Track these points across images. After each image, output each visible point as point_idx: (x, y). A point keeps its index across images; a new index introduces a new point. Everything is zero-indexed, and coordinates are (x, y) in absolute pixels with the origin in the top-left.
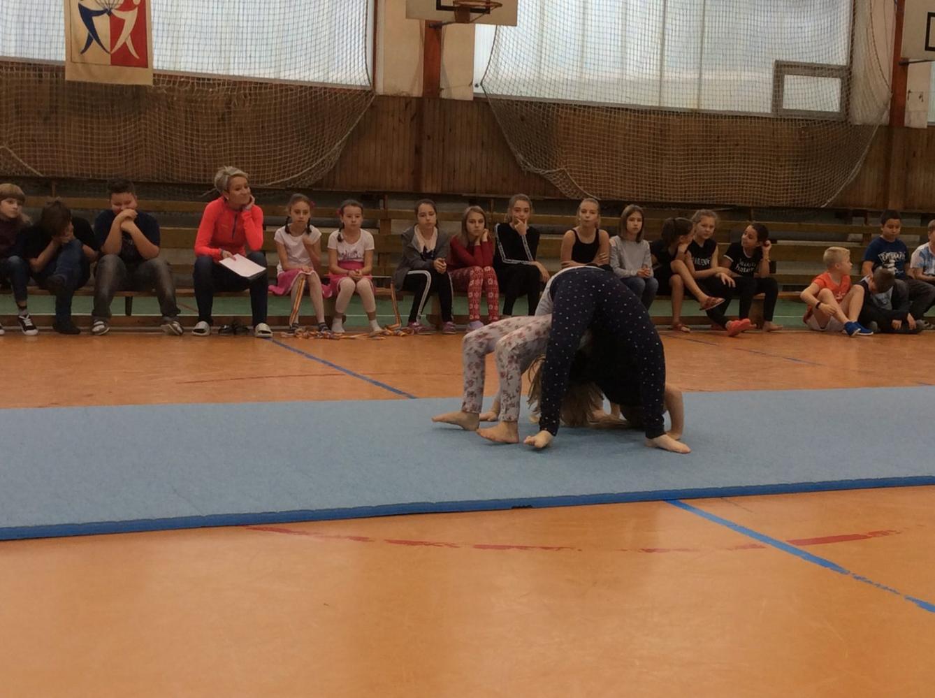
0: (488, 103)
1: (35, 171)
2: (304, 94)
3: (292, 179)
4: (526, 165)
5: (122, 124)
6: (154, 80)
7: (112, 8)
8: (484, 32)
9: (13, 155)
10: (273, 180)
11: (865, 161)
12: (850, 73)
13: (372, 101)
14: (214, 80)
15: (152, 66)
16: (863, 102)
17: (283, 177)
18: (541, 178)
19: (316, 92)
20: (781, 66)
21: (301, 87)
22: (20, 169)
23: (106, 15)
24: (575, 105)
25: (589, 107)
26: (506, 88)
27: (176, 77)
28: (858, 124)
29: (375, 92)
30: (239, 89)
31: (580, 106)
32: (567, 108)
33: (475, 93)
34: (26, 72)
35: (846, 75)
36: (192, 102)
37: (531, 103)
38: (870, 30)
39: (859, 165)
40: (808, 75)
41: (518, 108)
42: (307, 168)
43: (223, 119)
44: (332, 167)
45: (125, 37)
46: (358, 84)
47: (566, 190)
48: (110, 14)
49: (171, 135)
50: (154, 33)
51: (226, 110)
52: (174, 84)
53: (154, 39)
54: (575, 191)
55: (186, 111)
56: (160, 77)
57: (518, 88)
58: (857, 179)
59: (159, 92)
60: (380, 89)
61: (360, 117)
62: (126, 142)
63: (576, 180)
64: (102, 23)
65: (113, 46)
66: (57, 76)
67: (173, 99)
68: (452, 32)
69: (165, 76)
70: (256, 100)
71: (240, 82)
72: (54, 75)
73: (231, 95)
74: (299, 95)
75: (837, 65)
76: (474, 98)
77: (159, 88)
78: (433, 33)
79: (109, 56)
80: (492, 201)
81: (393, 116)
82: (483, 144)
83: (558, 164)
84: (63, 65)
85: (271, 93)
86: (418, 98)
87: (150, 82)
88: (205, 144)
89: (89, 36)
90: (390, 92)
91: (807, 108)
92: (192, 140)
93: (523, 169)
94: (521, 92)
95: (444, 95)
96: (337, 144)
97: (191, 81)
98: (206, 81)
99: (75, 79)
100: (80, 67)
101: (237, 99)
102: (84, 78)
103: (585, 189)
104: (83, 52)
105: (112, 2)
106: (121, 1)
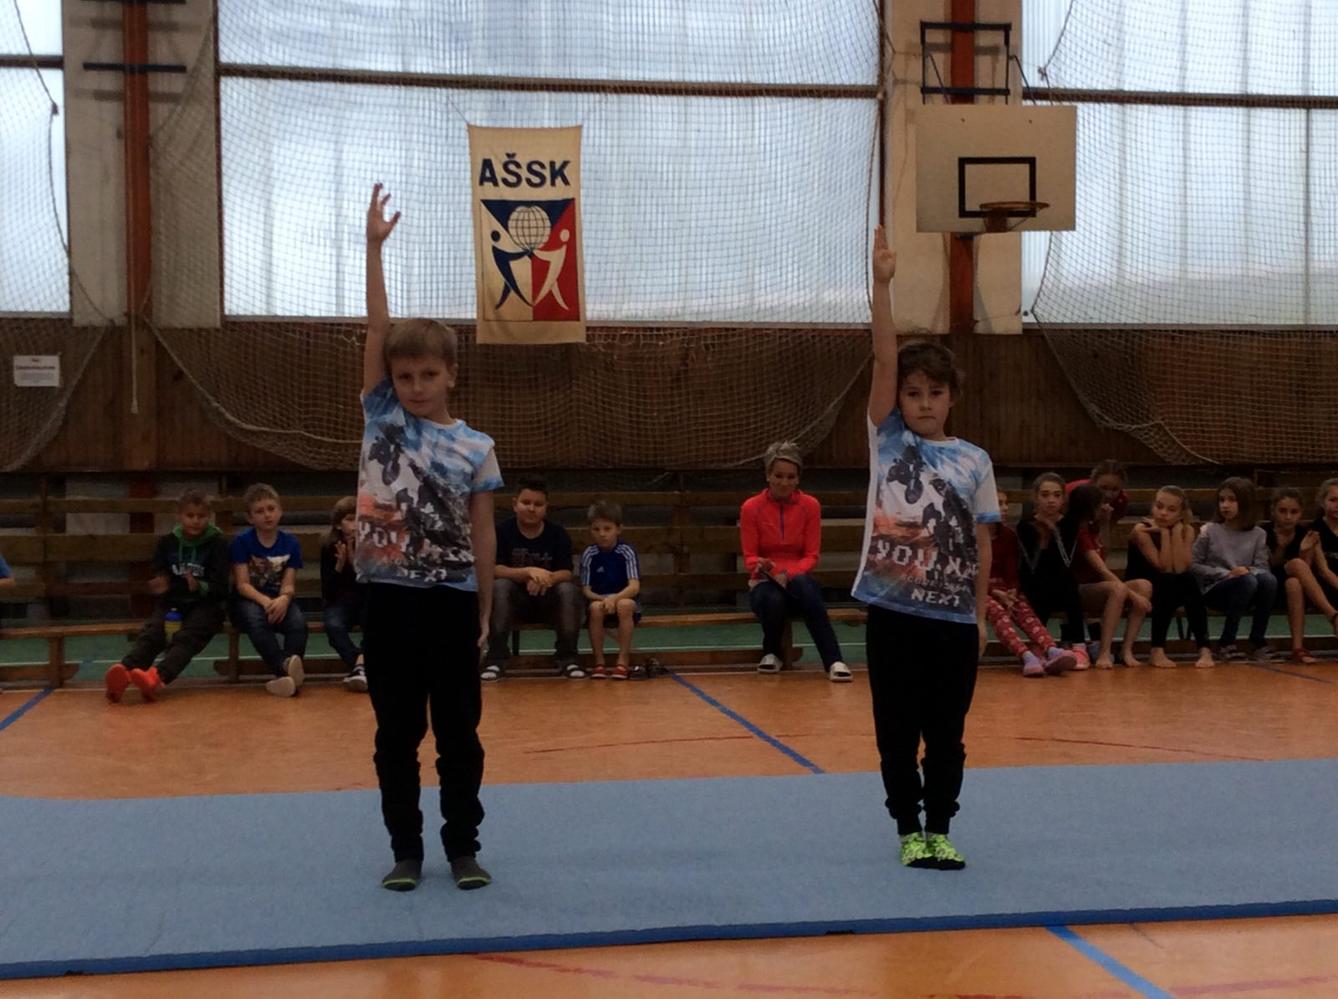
0: (1043, 337)
2: (784, 340)
4: (1102, 418)
5: (548, 394)
6: (588, 336)
7: (532, 249)
8: (1034, 243)
10: (745, 457)
14: (665, 329)
15: (585, 316)
18: (1126, 436)
19: (800, 336)
21: (781, 330)
23: (526, 258)
24: (1174, 331)
25: (1195, 332)
26: (1069, 314)
27: (616, 329)
30: (699, 339)
31: (1181, 332)
32: (1160, 336)
33: (1024, 324)
36: (638, 360)
37: (1107, 332)
41: (1088, 340)
43: (678, 380)
44: (825, 436)
45: (551, 283)
46: (859, 321)
47: (1164, 452)
48: (531, 256)
49: (611, 404)
50: (587, 275)
51: (683, 368)
52: (614, 338)
53: (587, 283)
54: (1178, 452)
55: (630, 372)
56: (593, 330)
57: (1086, 313)
59: (595, 350)
62: (553, 417)
63: (1178, 436)
64: (522, 269)
65: (535, 295)
66: (467, 339)
67: (612, 358)
68: (988, 245)
69: (602, 328)
70: (720, 352)
71: (700, 330)
72: (464, 336)
73: (687, 349)
76: (1024, 330)
77: (594, 345)
78: (961, 248)
79: (531, 308)
82: (1038, 393)
83: (1150, 416)
84: (474, 324)
85: (740, 342)
86: (942, 336)
87: (583, 339)
88: (655, 414)
89: (506, 285)
92: (638, 410)
93: (1099, 425)
94: (1091, 317)
95: (980, 328)
96: (832, 405)
97: (634, 333)
98: (655, 332)
99: (489, 341)
100: (495, 326)
101: (697, 354)
102: (500, 339)
103: (1192, 449)
104: (498, 306)
105: (533, 239)
106: (545, 239)
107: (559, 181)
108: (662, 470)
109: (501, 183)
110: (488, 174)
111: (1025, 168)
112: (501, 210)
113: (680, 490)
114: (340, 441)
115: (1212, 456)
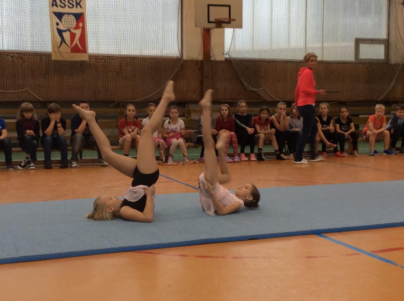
0: (231, 62)
1: (40, 98)
2: (152, 61)
3: (149, 97)
4: (249, 87)
5: (76, 77)
7: (70, 29)
8: (228, 32)
9: (31, 92)
10: (140, 98)
11: (397, 80)
12: (388, 42)
13: (181, 62)
14: (114, 57)
15: (88, 52)
16: (395, 55)
17: (144, 97)
18: (255, 92)
19: (157, 60)
20: (358, 40)
21: (151, 58)
22: (34, 98)
23: (68, 32)
24: (269, 61)
25: (275, 61)
26: (239, 55)
27: (98, 56)
28: (393, 63)
29: (183, 59)
30: (125, 60)
31: (271, 61)
32: (265, 62)
33: (225, 58)
34: (35, 57)
35: (387, 43)
36: (105, 66)
37: (250, 60)
38: (396, 23)
39: (394, 81)
40: (370, 43)
41: (244, 63)
42: (154, 92)
43: (119, 73)
45: (76, 40)
46: (175, 55)
47: (266, 97)
48: (70, 31)
49: (96, 81)
50: (89, 38)
51: (120, 69)
52: (98, 59)
53: (89, 41)
54: (270, 97)
55: (103, 70)
56: (91, 57)
57: (244, 55)
58: (394, 87)
59: (92, 63)
60: (185, 57)
61: (176, 70)
62: (78, 85)
63: (270, 93)
64: (67, 35)
65: (71, 44)
66: (48, 58)
67: (97, 66)
68: (215, 32)
69: (93, 56)
70: (132, 64)
71: (125, 57)
72: (47, 58)
73: (121, 63)
74: (150, 61)
75: (383, 39)
76: (225, 60)
77: (91, 61)
78: (207, 33)
79: (70, 49)
80: (234, 103)
81: (191, 69)
82: (229, 79)
83: (262, 86)
84: (51, 53)
85: (138, 61)
86: (201, 61)
87: (88, 59)
88: (111, 84)
89: (61, 41)
90: (189, 59)
91: (370, 57)
92: (106, 83)
93: (247, 89)
94: (245, 56)
95: (212, 59)
97: (104, 58)
98: (111, 58)
99: (56, 59)
100: (58, 54)
101: (124, 65)
102: (60, 58)
103: (274, 97)
104: (59, 48)
105: (70, 26)
106: (74, 26)
107: (78, 6)
108: (114, 102)
109: (59, 6)
110: (54, 3)
111: (228, 8)
112: (59, 16)
113: (120, 108)
114: (5, 91)
115: (279, 99)
